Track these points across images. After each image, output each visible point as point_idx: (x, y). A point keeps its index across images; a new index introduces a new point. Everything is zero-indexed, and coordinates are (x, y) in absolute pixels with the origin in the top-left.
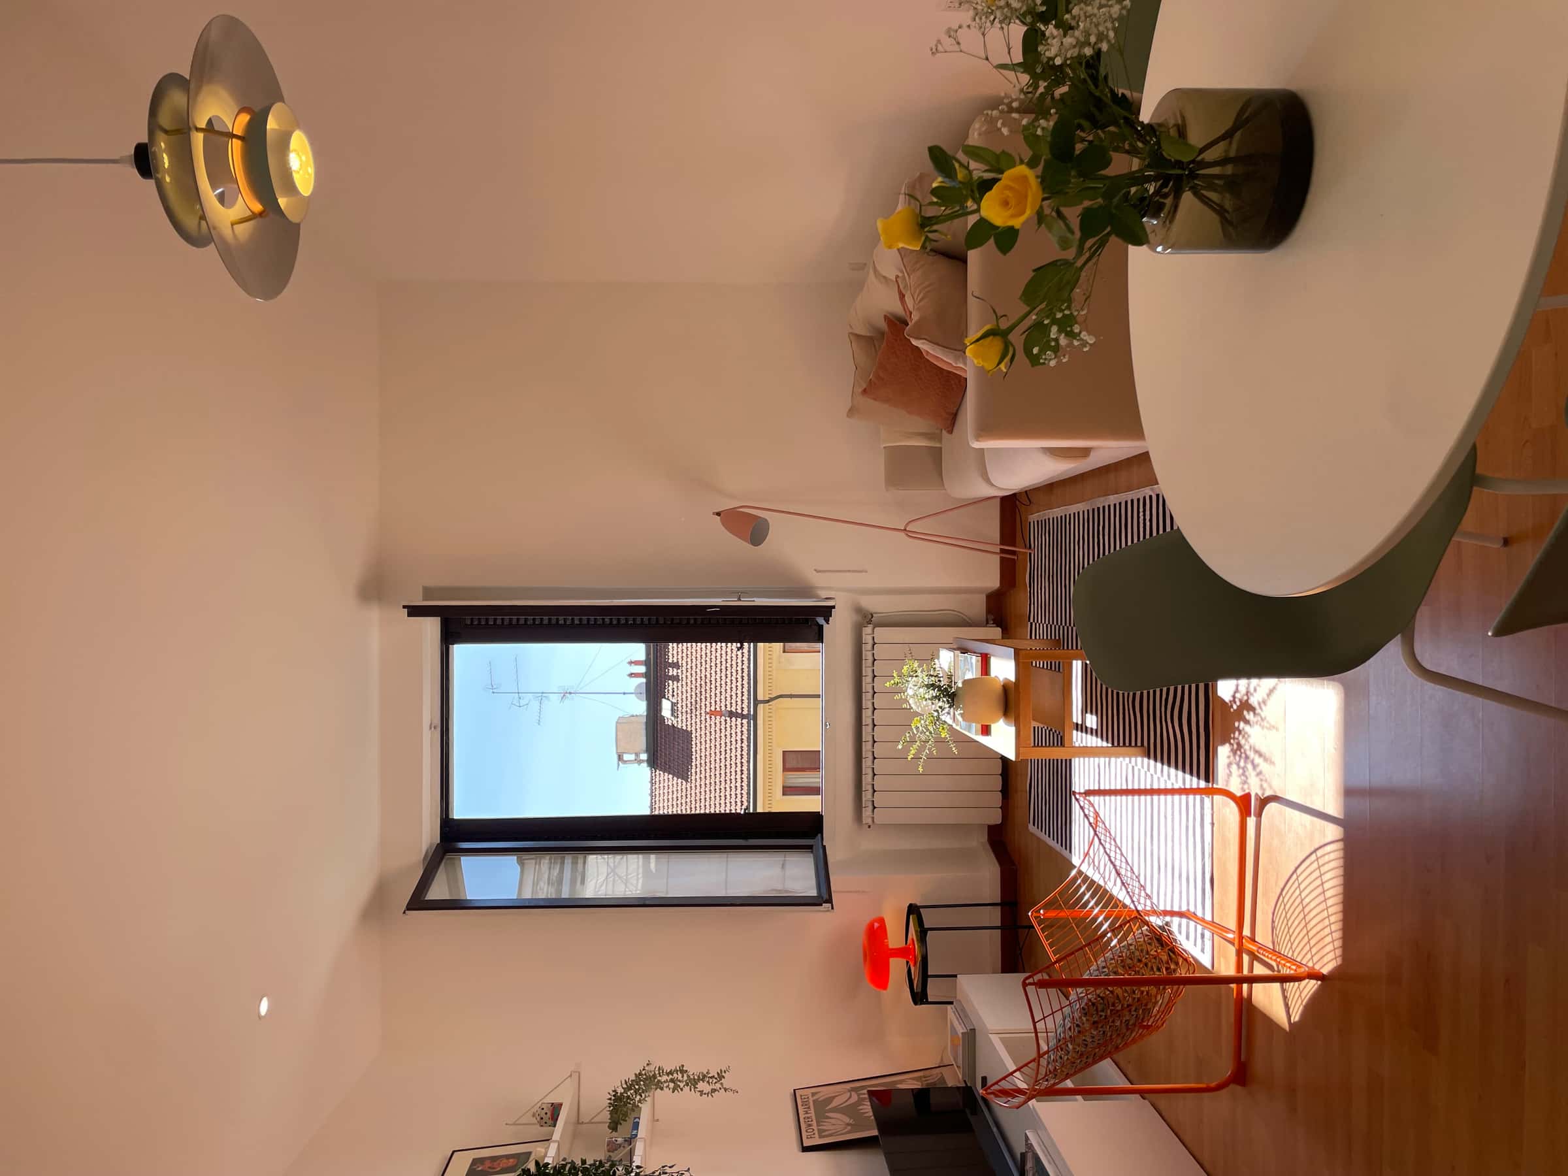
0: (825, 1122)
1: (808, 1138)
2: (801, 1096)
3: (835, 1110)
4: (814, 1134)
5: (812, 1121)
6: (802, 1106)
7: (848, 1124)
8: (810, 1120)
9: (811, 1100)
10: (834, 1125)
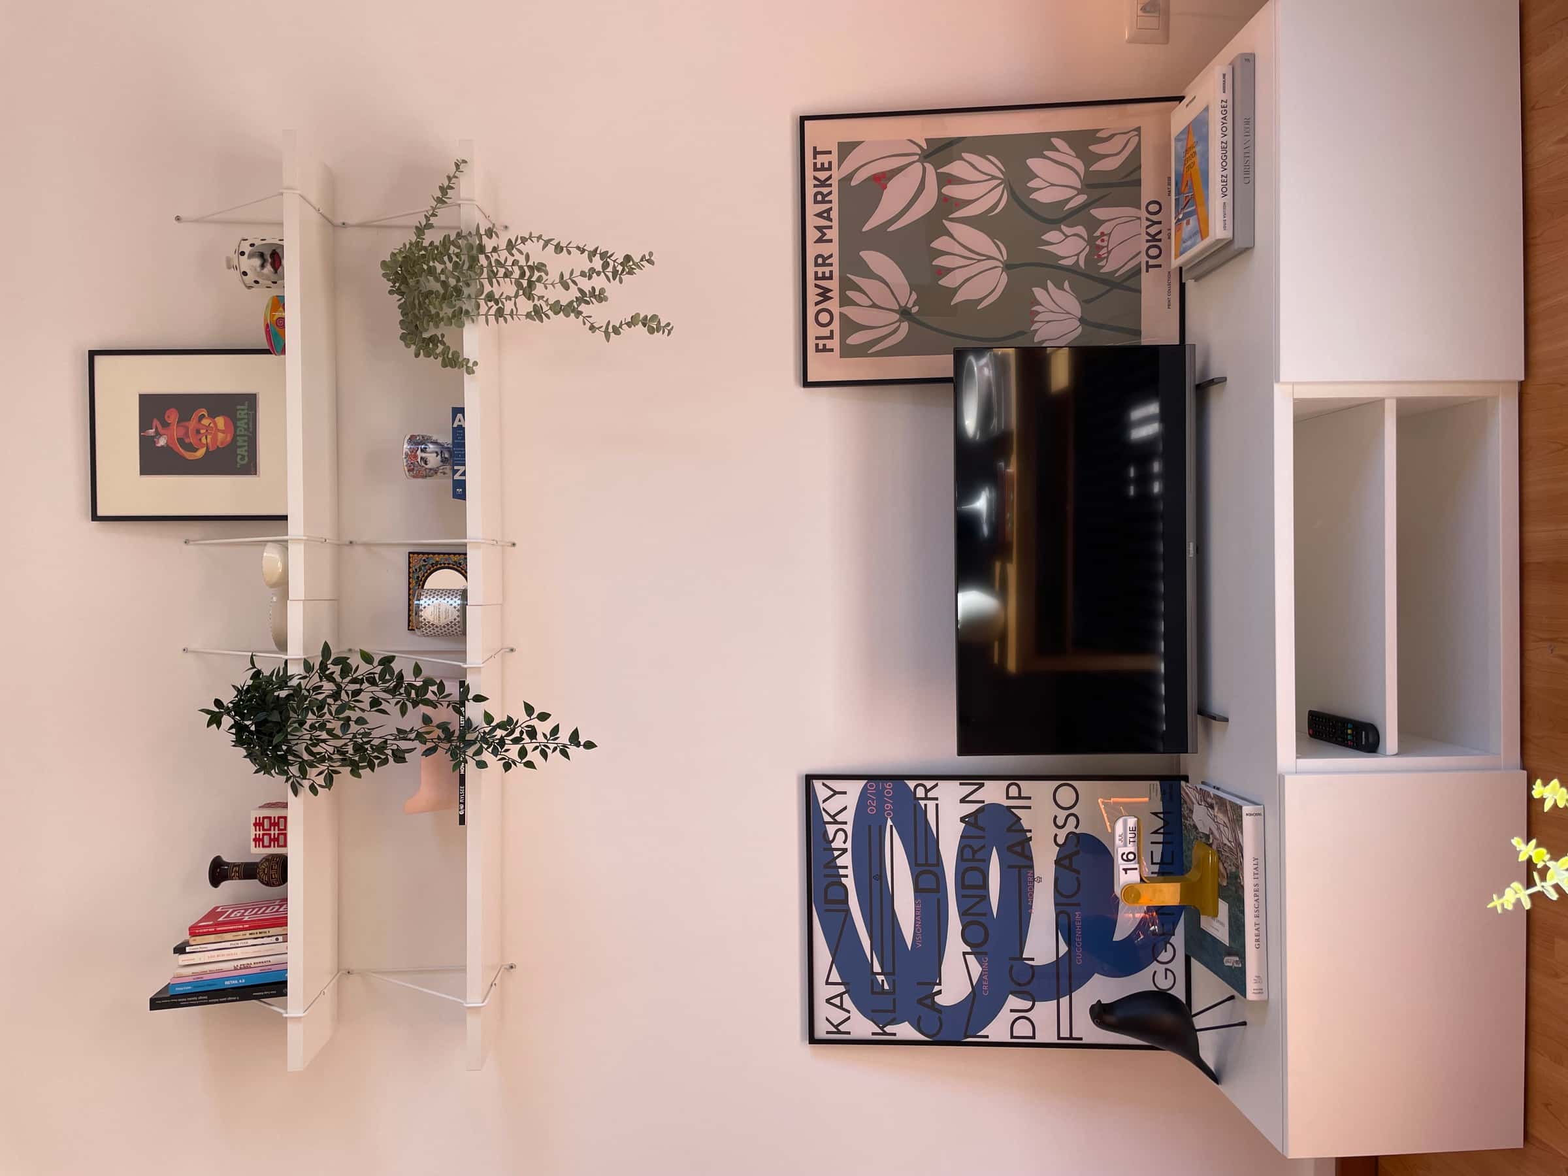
0: (859, 289)
1: (818, 350)
2: (816, 153)
3: (882, 240)
4: (831, 337)
5: (831, 278)
6: (816, 202)
7: (904, 313)
8: (827, 270)
9: (837, 175)
10: (874, 306)
